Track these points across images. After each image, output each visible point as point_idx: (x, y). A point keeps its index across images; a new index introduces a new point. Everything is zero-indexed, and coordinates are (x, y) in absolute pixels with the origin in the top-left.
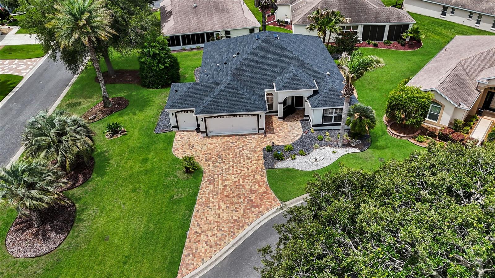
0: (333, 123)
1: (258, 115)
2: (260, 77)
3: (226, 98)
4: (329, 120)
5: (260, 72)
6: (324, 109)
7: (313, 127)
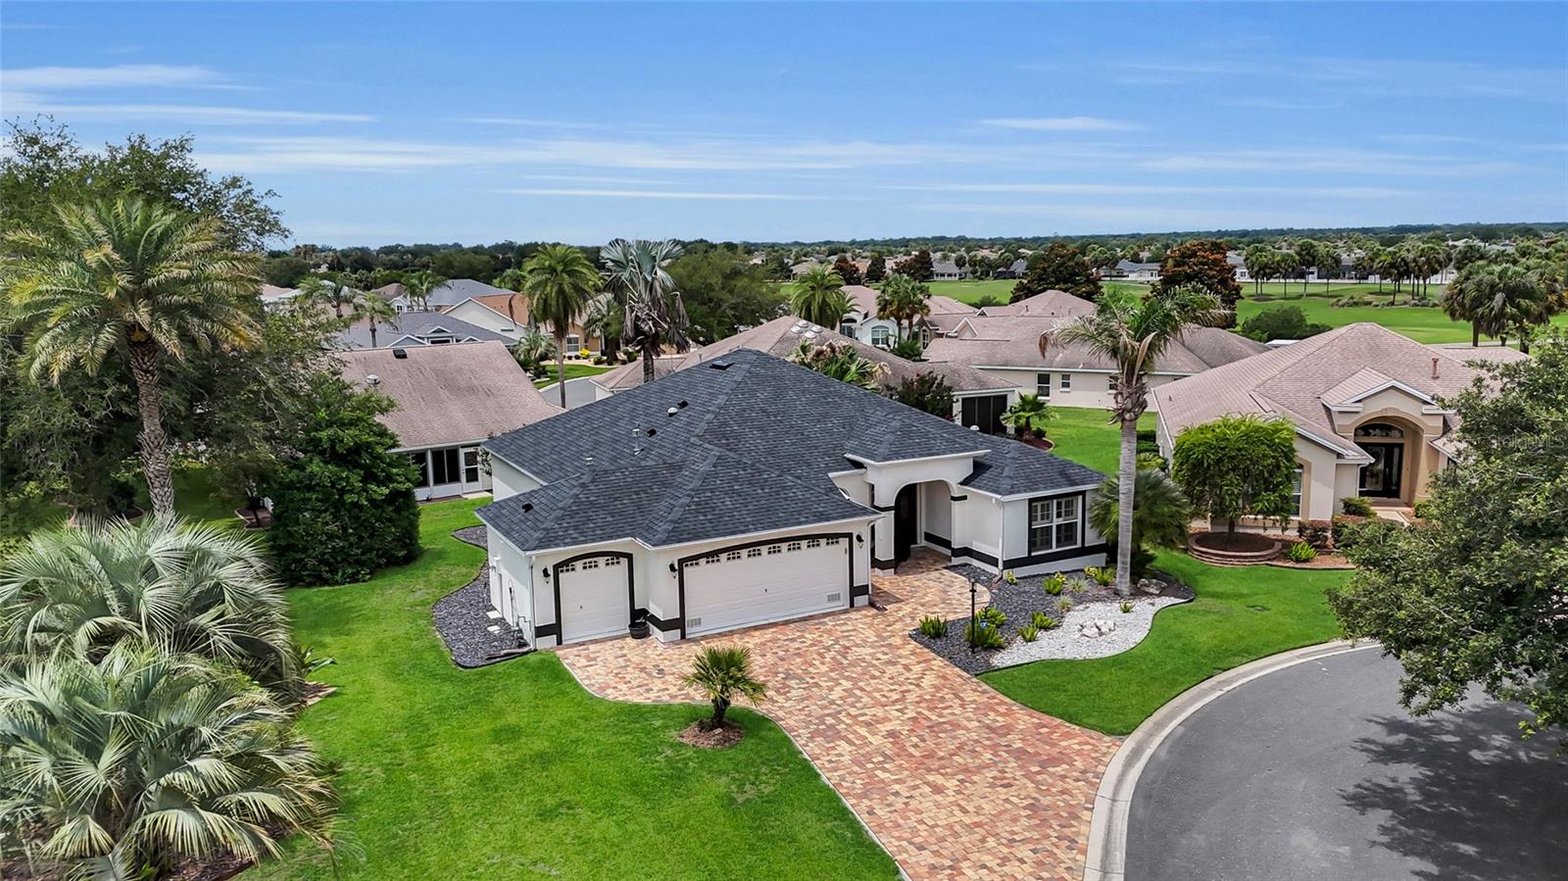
0: (1054, 549)
1: (849, 536)
2: (793, 444)
3: (734, 491)
4: (1042, 544)
5: (787, 432)
6: (1031, 501)
7: (1005, 568)
